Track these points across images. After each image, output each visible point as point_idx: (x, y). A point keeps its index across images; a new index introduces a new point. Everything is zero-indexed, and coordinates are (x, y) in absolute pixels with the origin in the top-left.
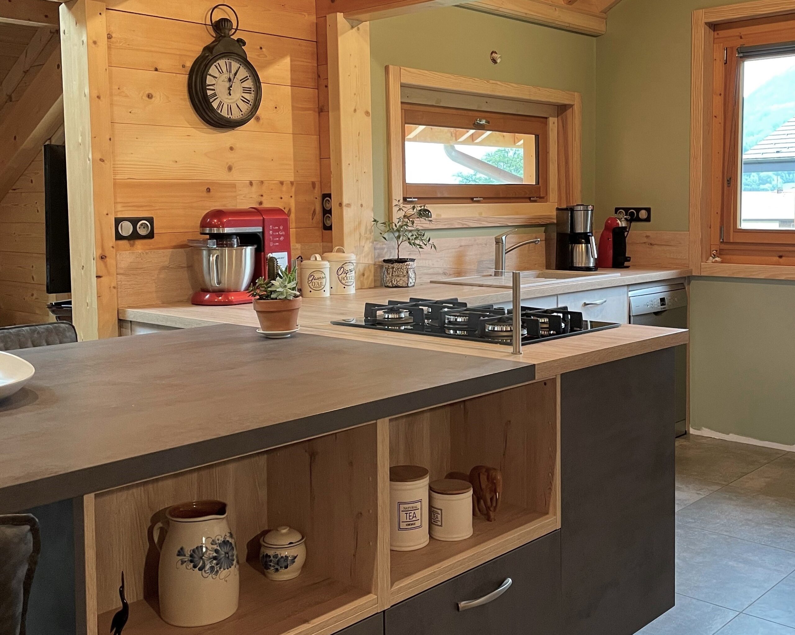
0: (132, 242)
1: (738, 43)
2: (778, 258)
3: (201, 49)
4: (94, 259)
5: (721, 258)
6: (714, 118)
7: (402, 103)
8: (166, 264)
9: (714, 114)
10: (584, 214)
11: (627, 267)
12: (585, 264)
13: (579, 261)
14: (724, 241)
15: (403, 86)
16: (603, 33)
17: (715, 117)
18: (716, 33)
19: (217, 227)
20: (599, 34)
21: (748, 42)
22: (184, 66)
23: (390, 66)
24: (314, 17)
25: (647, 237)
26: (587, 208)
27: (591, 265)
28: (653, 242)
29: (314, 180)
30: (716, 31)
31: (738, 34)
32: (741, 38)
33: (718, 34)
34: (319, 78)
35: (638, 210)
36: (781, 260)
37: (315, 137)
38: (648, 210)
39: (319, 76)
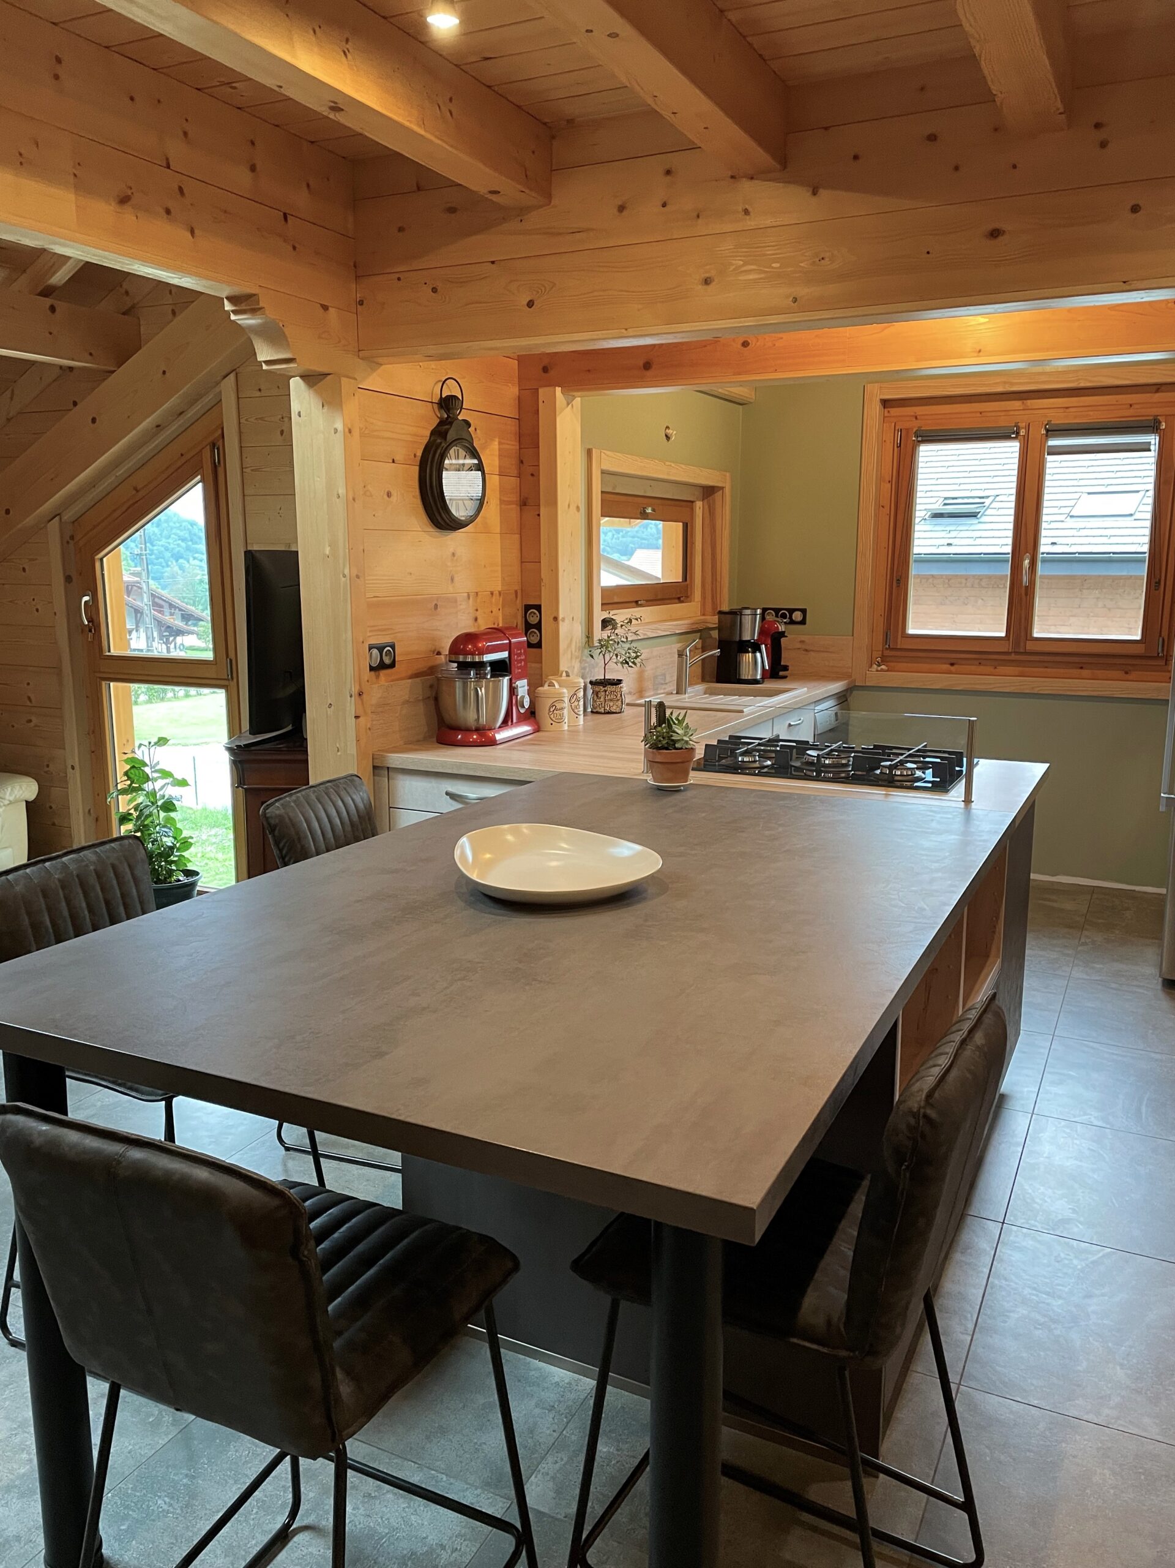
0: (377, 673)
1: (915, 425)
2: (949, 666)
3: (428, 433)
4: (351, 696)
5: (887, 666)
6: (881, 508)
7: (602, 492)
8: (406, 697)
9: (881, 504)
10: (752, 619)
11: (785, 677)
12: (752, 675)
13: (746, 673)
14: (891, 647)
15: (603, 472)
16: (752, 401)
17: (883, 507)
18: (886, 410)
19: (473, 654)
20: (745, 402)
21: (928, 426)
22: (415, 456)
23: (594, 450)
24: (517, 389)
25: (802, 642)
26: (756, 612)
27: (759, 677)
28: (807, 648)
29: (516, 588)
30: (887, 408)
31: (913, 414)
32: (916, 418)
33: (889, 412)
34: (521, 465)
35: (791, 611)
36: (953, 668)
37: (517, 536)
38: (804, 611)
39: (522, 462)
